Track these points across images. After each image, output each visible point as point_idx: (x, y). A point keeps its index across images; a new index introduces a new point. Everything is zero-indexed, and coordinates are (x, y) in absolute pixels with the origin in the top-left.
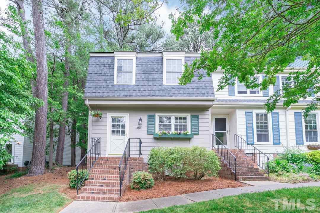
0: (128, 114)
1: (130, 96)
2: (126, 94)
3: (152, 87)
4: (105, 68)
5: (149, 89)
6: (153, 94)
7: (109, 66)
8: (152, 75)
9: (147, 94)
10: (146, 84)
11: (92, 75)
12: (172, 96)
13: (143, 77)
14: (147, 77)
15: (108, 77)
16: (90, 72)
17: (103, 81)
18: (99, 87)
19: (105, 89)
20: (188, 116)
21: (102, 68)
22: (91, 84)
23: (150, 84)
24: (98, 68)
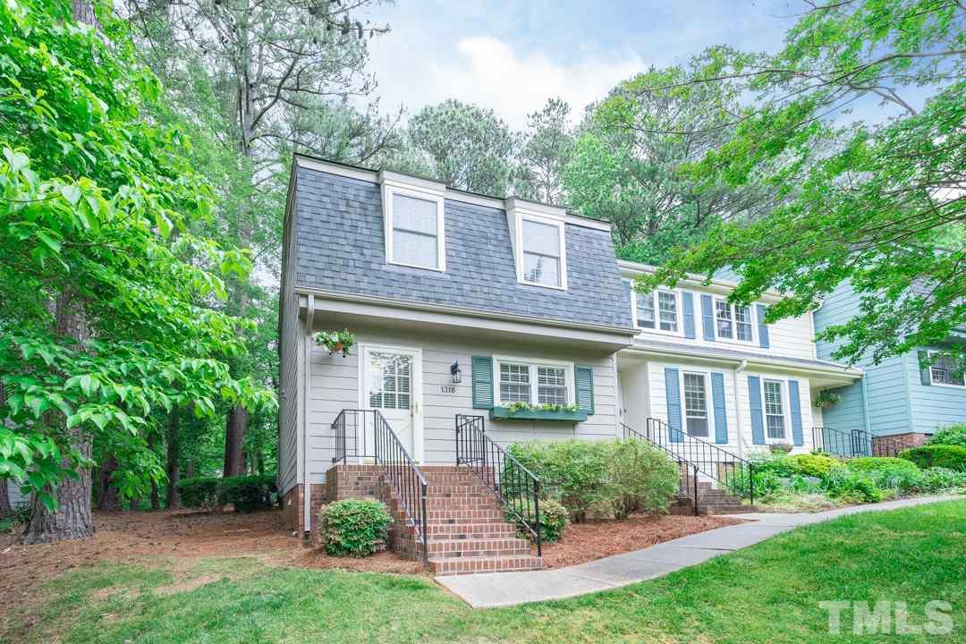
0: (420, 350)
1: (438, 300)
2: (425, 294)
3: (491, 284)
4: (351, 210)
5: (485, 290)
6: (495, 304)
7: (361, 208)
8: (487, 253)
9: (482, 302)
10: (475, 275)
11: (315, 223)
12: (542, 314)
13: (464, 255)
14: (473, 256)
15: (366, 239)
16: (306, 215)
17: (348, 249)
18: (340, 262)
19: (360, 272)
20: (569, 368)
21: (342, 208)
22: (315, 251)
23: (485, 277)
24: (329, 206)
